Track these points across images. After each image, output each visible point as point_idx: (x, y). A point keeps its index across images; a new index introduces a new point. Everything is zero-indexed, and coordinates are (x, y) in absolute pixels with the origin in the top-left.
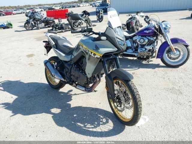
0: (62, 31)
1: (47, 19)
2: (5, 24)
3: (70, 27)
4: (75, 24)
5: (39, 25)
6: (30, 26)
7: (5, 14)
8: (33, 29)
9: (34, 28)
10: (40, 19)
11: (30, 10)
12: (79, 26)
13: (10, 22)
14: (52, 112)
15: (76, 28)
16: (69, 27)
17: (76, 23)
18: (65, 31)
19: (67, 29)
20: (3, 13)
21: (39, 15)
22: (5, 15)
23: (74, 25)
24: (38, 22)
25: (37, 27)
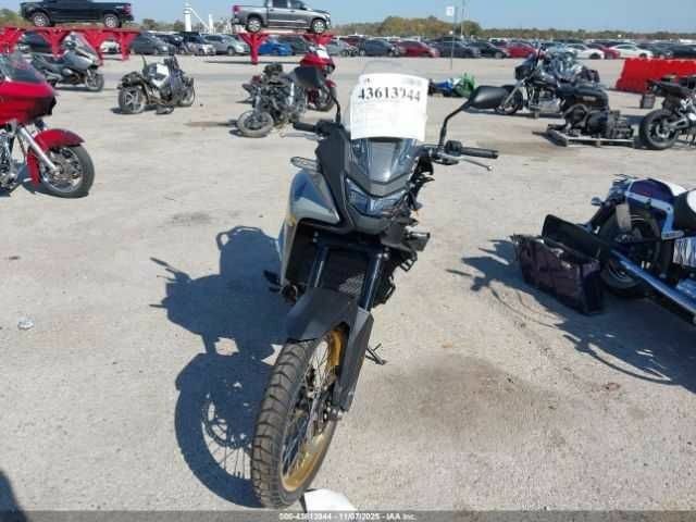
0: (594, 139)
1: (577, 86)
2: (456, 82)
3: (636, 133)
4: (665, 122)
5: (540, 103)
6: (510, 101)
7: (508, 54)
8: (519, 112)
9: (521, 109)
10: (549, 84)
11: (601, 49)
12: (682, 138)
13: (473, 78)
14: (217, 344)
15: (662, 140)
16: (632, 131)
17: (670, 121)
18: (605, 143)
19: (620, 135)
20: (504, 51)
21: (565, 68)
22: (510, 57)
23: (658, 128)
24: (542, 93)
25: (531, 109)
